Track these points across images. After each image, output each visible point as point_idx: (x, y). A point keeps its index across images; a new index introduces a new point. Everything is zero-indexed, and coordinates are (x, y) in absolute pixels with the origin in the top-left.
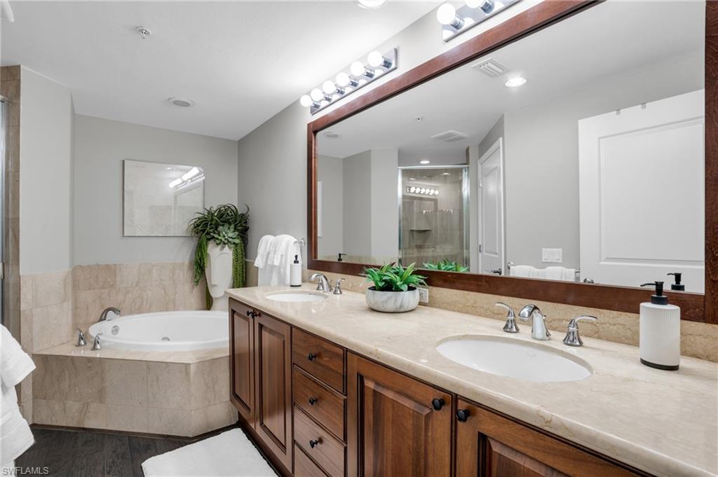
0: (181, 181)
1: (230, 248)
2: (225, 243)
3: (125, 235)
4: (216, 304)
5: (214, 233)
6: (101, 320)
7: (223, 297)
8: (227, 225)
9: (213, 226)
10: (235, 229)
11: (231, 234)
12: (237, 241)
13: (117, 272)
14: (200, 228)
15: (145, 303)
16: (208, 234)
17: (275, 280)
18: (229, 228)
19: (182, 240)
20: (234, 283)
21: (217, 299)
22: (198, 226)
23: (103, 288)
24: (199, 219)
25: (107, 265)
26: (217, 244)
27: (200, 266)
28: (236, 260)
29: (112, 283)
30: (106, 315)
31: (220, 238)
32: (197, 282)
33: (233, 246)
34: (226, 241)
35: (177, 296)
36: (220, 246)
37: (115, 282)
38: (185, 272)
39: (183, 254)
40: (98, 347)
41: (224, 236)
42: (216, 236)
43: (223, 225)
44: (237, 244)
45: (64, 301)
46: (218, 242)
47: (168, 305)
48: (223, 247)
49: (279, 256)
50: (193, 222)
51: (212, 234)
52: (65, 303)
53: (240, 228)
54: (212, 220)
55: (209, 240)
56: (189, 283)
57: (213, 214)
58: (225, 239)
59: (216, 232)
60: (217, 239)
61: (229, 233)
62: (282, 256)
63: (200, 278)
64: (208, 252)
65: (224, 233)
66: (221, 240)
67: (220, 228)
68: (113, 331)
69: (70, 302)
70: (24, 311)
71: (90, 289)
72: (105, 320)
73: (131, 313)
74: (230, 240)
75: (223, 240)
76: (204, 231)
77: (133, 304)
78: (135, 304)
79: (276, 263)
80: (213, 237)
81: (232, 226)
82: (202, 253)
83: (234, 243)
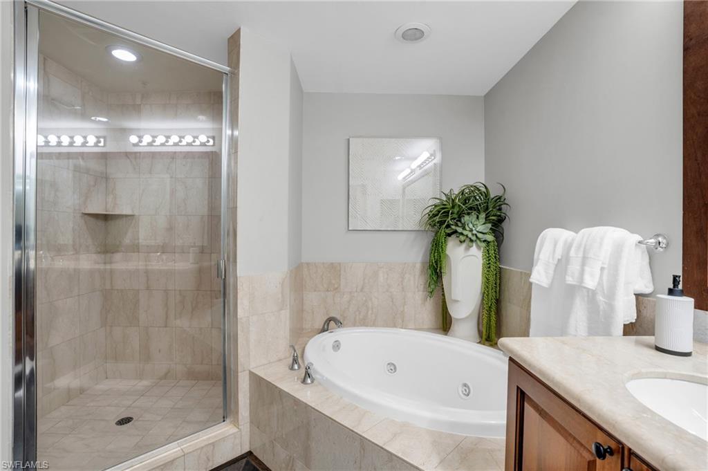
0: (409, 171)
1: (479, 247)
2: (471, 241)
3: (350, 229)
4: (455, 327)
5: (457, 225)
6: (323, 330)
7: (467, 318)
8: (474, 214)
9: (455, 216)
10: (487, 219)
11: (480, 228)
12: (490, 238)
13: (342, 272)
14: (437, 219)
15: (370, 312)
16: (448, 226)
17: (579, 316)
18: (478, 218)
19: (413, 235)
20: (483, 299)
21: (457, 320)
22: (435, 215)
23: (328, 291)
24: (436, 206)
25: (332, 264)
26: (461, 242)
27: (436, 270)
28: (487, 266)
29: (336, 286)
30: (328, 324)
31: (465, 232)
32: (431, 292)
33: (484, 245)
34: (474, 238)
35: (406, 307)
36: (464, 245)
37: (340, 285)
38: (417, 277)
39: (414, 254)
40: (309, 381)
41: (471, 230)
42: (460, 230)
43: (468, 214)
44: (489, 242)
45: (281, 309)
46: (462, 238)
47: (395, 320)
48: (469, 247)
49: (598, 272)
50: (428, 211)
51: (453, 227)
52: (283, 311)
53: (493, 218)
54: (453, 207)
55: (449, 235)
56: (421, 293)
57: (453, 200)
58: (473, 235)
59: (459, 224)
60: (462, 234)
61: (478, 225)
62: (602, 269)
63: (435, 286)
64: (447, 252)
65: (471, 226)
66: (467, 236)
67: (466, 218)
68: (334, 347)
69: (288, 311)
70: (241, 319)
71: (315, 291)
72: (327, 330)
73: (354, 325)
74: (480, 235)
75: (470, 235)
76: (441, 223)
77: (357, 313)
78: (360, 314)
79: (590, 282)
80: (456, 232)
81: (483, 216)
82: (439, 253)
83: (485, 241)
